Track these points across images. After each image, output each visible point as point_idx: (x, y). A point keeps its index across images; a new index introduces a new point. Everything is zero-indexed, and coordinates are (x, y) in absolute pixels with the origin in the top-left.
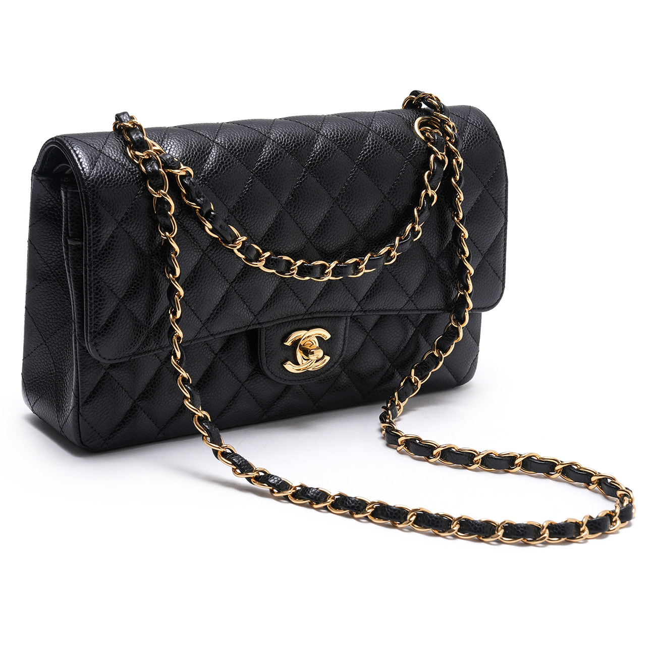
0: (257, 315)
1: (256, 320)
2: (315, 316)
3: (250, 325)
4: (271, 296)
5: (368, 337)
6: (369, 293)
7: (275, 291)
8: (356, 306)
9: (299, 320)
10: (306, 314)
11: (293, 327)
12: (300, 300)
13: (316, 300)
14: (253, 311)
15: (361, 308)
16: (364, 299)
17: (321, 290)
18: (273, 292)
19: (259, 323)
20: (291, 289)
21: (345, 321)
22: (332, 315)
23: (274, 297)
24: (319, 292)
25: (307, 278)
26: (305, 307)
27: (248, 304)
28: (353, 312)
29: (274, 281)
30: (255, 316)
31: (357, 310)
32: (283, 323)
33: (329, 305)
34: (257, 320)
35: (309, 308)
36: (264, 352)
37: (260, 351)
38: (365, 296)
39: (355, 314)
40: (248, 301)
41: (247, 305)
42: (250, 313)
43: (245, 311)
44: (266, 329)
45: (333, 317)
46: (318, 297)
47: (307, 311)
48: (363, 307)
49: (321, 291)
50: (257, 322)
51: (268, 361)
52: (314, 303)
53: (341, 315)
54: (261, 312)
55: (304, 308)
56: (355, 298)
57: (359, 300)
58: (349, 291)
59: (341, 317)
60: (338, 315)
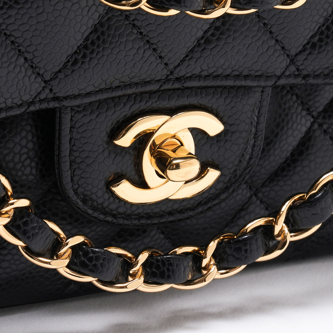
0: (51, 80)
1: (47, 91)
2: (189, 84)
3: (33, 103)
4: (87, 39)
5: (316, 126)
6: (316, 39)
7: (95, 30)
8: (284, 64)
9: (151, 93)
10: (167, 80)
11: (136, 108)
12: (154, 50)
13: (192, 51)
14: (41, 72)
15: (298, 70)
16: (304, 50)
17: (205, 29)
18: (89, 31)
19: (56, 99)
20: (134, 25)
21: (258, 95)
22: (230, 83)
23: (93, 43)
24: (200, 34)
25: (173, 12)
26: (166, 64)
27: (29, 56)
28: (279, 78)
29: (94, 8)
30: (45, 82)
31: (287, 73)
32: (113, 99)
33: (222, 61)
34: (51, 90)
35: (175, 68)
36: (67, 159)
37: (59, 156)
38: (308, 43)
39: (282, 82)
40: (28, 49)
41: (26, 59)
42: (33, 76)
43: (20, 72)
44: (72, 109)
45: (232, 87)
46: (199, 45)
47: (172, 73)
48: (301, 68)
49: (206, 32)
50: (51, 96)
51: (76, 179)
52: (187, 56)
53: (249, 83)
54: (61, 76)
55: (163, 66)
56: (283, 48)
57: (293, 52)
58: (271, 32)
59: (250, 87)
60: (243, 83)
